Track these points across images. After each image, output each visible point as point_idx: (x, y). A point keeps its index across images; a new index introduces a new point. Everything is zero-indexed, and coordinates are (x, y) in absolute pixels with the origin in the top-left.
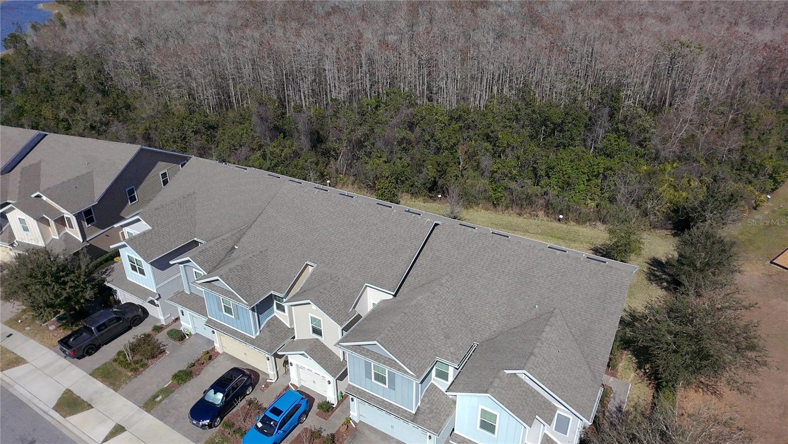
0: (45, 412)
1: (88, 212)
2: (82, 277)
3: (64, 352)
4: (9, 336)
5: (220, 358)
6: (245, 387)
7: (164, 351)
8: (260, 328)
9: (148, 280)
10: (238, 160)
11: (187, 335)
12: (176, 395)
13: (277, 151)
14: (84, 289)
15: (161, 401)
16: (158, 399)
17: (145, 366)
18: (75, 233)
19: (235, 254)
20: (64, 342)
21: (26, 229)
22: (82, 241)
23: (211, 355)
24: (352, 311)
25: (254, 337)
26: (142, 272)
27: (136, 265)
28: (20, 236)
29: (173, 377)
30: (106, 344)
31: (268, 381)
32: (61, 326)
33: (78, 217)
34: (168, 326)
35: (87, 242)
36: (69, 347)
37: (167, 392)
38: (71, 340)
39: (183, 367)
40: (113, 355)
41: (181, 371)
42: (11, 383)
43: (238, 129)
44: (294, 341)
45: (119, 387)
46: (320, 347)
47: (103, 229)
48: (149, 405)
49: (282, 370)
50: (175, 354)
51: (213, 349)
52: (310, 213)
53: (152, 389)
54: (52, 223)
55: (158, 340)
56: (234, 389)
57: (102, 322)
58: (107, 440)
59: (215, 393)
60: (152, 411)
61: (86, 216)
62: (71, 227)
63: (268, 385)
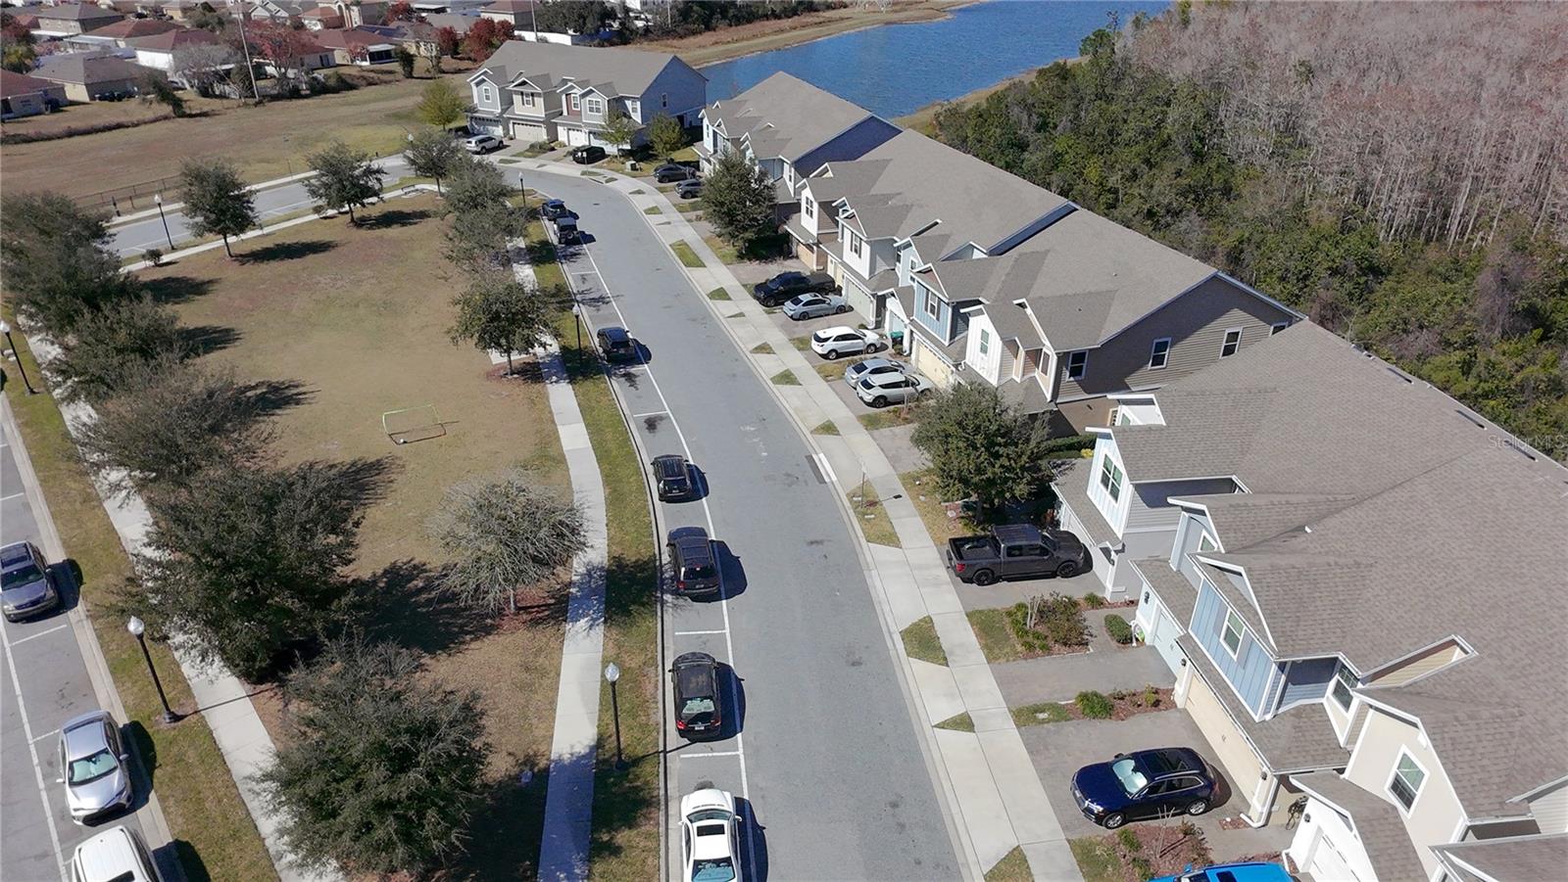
0: (889, 632)
1: (1079, 357)
2: (1025, 458)
3: (950, 559)
4: (896, 497)
5: (1171, 714)
6: (1196, 799)
7: (1087, 644)
8: (1277, 709)
9: (1117, 511)
10: (1399, 354)
11: (1137, 639)
12: (1069, 728)
13: (1508, 364)
14: (1019, 478)
15: (1043, 721)
16: (1041, 716)
17: (1047, 650)
18: (1046, 383)
19: (1298, 542)
20: (957, 544)
21: (984, 350)
22: (1049, 399)
23: (1159, 700)
24: (1517, 804)
25: (1257, 719)
26: (1115, 494)
27: (1110, 477)
28: (973, 358)
29: (1080, 696)
30: (1009, 580)
31: (1242, 815)
32: (962, 518)
33: (1062, 359)
34: (1112, 606)
35: (1056, 404)
36: (960, 556)
37: (1060, 714)
38: (967, 547)
39: (1105, 689)
40: (1010, 603)
41: (1095, 694)
42: (872, 566)
43: (1433, 290)
44: (1338, 778)
45: (996, 659)
46: (1391, 827)
47: (1089, 393)
48: (1025, 716)
49: (1282, 816)
50: (1101, 660)
51: (1167, 690)
52: (1523, 535)
53: (1039, 694)
54: (1022, 353)
55: (1085, 620)
56: (1171, 786)
57: (1017, 543)
58: (943, 728)
59: (1135, 770)
60: (1023, 728)
61: (1074, 363)
62: (1045, 371)
63: (1237, 823)
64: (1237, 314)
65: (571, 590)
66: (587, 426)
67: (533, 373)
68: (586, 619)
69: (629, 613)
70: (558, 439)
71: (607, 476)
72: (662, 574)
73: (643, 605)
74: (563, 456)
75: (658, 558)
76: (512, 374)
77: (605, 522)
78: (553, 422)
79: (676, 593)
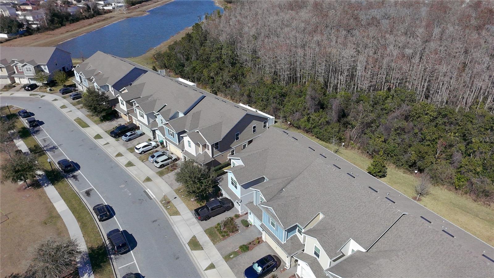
0: (184, 244)
1: (217, 144)
2: (210, 182)
3: (196, 215)
4: (175, 198)
5: (263, 244)
6: (273, 267)
7: (238, 230)
8: (287, 239)
9: (238, 191)
10: (293, 119)
11: (250, 225)
12: (239, 257)
13: (317, 119)
14: (209, 187)
15: (232, 258)
16: (232, 256)
17: (228, 235)
18: (209, 152)
19: (282, 194)
20: (196, 211)
21: (190, 146)
22: (211, 157)
23: (259, 241)
24: (339, 252)
25: (283, 243)
26: (236, 187)
27: (234, 183)
28: (187, 148)
29: (240, 247)
30: (213, 217)
31: (285, 267)
32: (196, 200)
33: (212, 146)
34: (242, 216)
35: (214, 158)
36: (199, 215)
37: (236, 254)
38: (200, 210)
39: (245, 243)
40: (215, 224)
41: (244, 245)
42: (174, 224)
43: (297, 100)
44: (303, 253)
45: (215, 243)
46: (316, 263)
47: (221, 152)
48: (227, 258)
49: (293, 264)
50: (243, 234)
51: (261, 237)
52: (328, 182)
53: (230, 250)
54: (201, 146)
55: (236, 223)
56: (268, 266)
57: (214, 206)
58: (207, 270)
59: (258, 266)
60: (228, 262)
61: (216, 146)
62: (208, 149)
63: (284, 270)
64: (254, 121)
65: (78, 265)
66: (65, 200)
67: (37, 185)
68: (87, 274)
69: (101, 267)
70: (55, 209)
71: (78, 218)
72: (108, 248)
73: (105, 262)
74: (59, 215)
75: (105, 243)
76: (28, 187)
77: (82, 236)
78: (51, 202)
79: (114, 254)
